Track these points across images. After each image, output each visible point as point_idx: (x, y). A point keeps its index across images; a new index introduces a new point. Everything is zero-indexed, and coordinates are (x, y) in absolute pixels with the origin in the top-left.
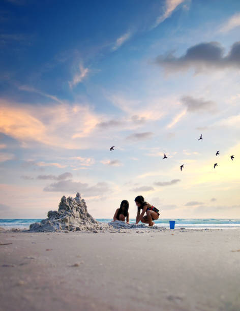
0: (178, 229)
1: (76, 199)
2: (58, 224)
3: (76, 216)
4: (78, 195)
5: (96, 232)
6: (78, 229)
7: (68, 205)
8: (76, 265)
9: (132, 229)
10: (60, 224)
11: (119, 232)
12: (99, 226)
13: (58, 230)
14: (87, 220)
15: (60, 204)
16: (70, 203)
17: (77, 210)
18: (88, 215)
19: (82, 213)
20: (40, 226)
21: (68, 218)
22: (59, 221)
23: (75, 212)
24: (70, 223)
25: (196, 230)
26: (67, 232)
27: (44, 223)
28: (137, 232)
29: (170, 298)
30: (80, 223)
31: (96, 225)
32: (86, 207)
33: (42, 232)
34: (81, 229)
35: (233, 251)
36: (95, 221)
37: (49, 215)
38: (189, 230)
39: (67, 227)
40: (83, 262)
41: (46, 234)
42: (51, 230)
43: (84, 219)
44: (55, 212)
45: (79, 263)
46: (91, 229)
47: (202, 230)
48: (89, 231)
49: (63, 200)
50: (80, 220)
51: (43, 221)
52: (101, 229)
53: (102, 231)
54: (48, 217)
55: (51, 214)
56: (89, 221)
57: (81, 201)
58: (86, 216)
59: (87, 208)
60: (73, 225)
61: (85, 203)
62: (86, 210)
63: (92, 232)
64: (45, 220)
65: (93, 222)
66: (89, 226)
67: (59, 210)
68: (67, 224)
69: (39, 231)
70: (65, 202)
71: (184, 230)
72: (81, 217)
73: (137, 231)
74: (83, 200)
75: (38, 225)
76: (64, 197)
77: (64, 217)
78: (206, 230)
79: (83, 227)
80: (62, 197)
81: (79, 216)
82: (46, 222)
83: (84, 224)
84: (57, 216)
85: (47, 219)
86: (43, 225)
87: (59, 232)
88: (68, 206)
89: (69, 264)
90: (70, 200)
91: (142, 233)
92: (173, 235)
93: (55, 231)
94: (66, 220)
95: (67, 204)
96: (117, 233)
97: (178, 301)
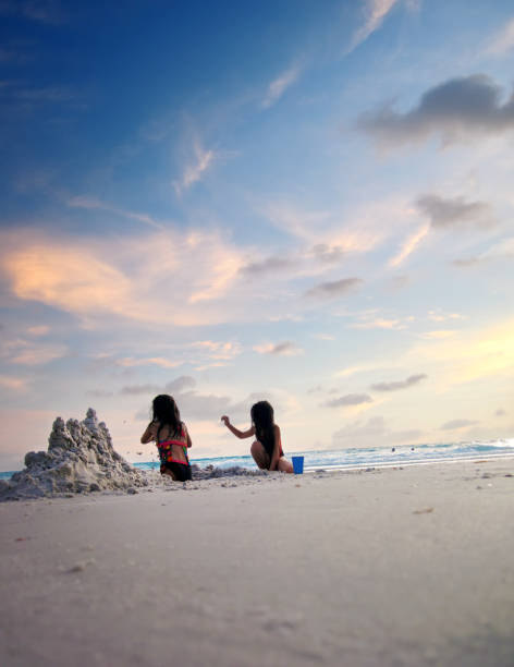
0: (311, 474)
1: (86, 423)
2: (50, 481)
3: (88, 459)
4: (91, 414)
5: (135, 493)
6: (94, 488)
7: (69, 436)
8: (77, 570)
9: (212, 481)
10: (53, 480)
11: (185, 489)
12: (142, 478)
13: (49, 494)
14: (114, 467)
15: (52, 435)
16: (72, 432)
17: (90, 447)
18: (116, 457)
19: (102, 453)
20: (10, 488)
21: (70, 465)
22: (50, 473)
23: (85, 451)
24: (76, 475)
25: (348, 472)
26: (71, 497)
27: (18, 481)
28: (223, 486)
29: (269, 627)
30: (100, 475)
31: (134, 476)
32: (109, 439)
33: (14, 499)
34: (101, 488)
35: (417, 513)
36: (132, 467)
37: (27, 463)
38: (333, 474)
39: (70, 486)
40: (93, 560)
41: (24, 503)
42: (36, 494)
43: (106, 465)
44: (42, 454)
45: (82, 564)
46: (124, 485)
47: (360, 472)
48: (119, 491)
49: (58, 425)
50: (97, 467)
51: (15, 476)
52: (145, 485)
53: (147, 488)
54: (26, 467)
55: (31, 459)
56: (119, 468)
57: (96, 426)
58: (111, 459)
59: (113, 441)
60: (83, 480)
61: (106, 430)
62: (110, 445)
63: (124, 492)
64: (20, 473)
65: (127, 470)
66: (118, 480)
67: (50, 449)
68: (70, 480)
69: (8, 499)
70: (63, 430)
71: (323, 475)
72: (100, 461)
73: (223, 482)
74: (102, 424)
75: (5, 484)
76: (59, 419)
77: (63, 464)
78: (368, 470)
79: (105, 482)
80: (55, 419)
81: (95, 461)
82: (22, 477)
83: (108, 476)
84: (45, 463)
85: (25, 471)
86: (14, 484)
87: (54, 497)
88: (69, 440)
89: (61, 568)
90: (73, 425)
91: (234, 486)
92: (298, 486)
93: (44, 496)
94: (67, 471)
95: (68, 434)
96: (181, 491)
97: (286, 632)
